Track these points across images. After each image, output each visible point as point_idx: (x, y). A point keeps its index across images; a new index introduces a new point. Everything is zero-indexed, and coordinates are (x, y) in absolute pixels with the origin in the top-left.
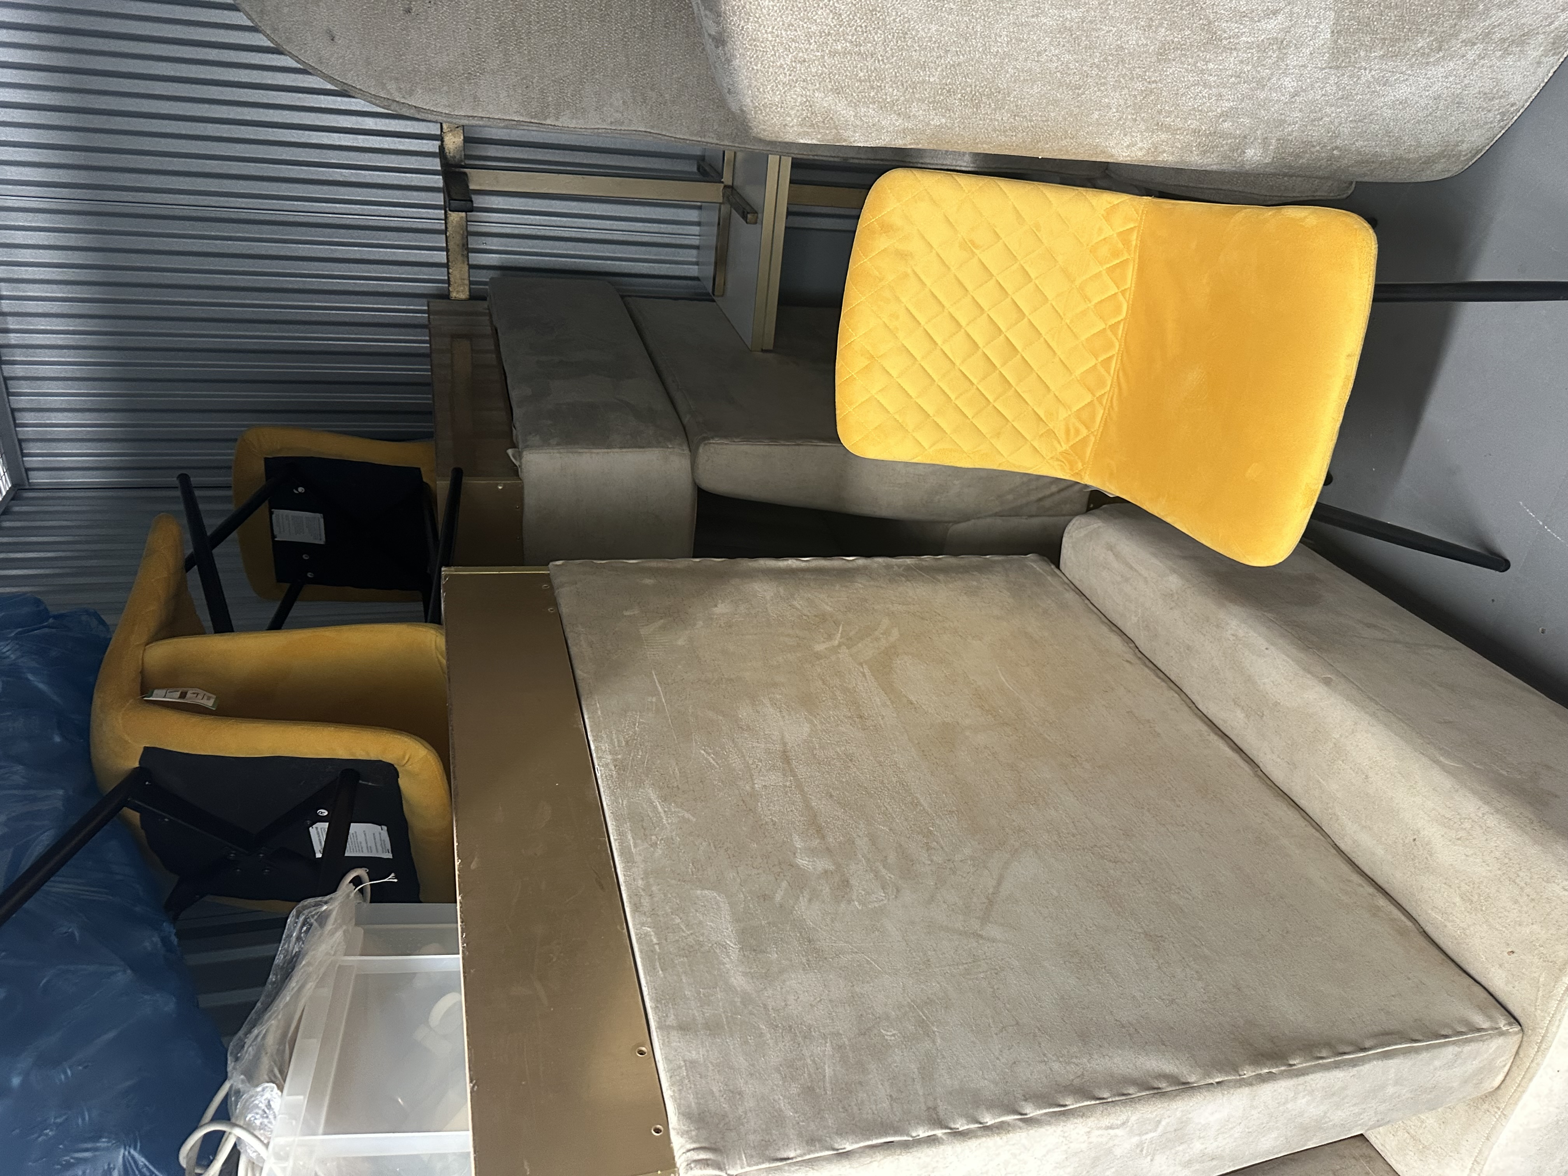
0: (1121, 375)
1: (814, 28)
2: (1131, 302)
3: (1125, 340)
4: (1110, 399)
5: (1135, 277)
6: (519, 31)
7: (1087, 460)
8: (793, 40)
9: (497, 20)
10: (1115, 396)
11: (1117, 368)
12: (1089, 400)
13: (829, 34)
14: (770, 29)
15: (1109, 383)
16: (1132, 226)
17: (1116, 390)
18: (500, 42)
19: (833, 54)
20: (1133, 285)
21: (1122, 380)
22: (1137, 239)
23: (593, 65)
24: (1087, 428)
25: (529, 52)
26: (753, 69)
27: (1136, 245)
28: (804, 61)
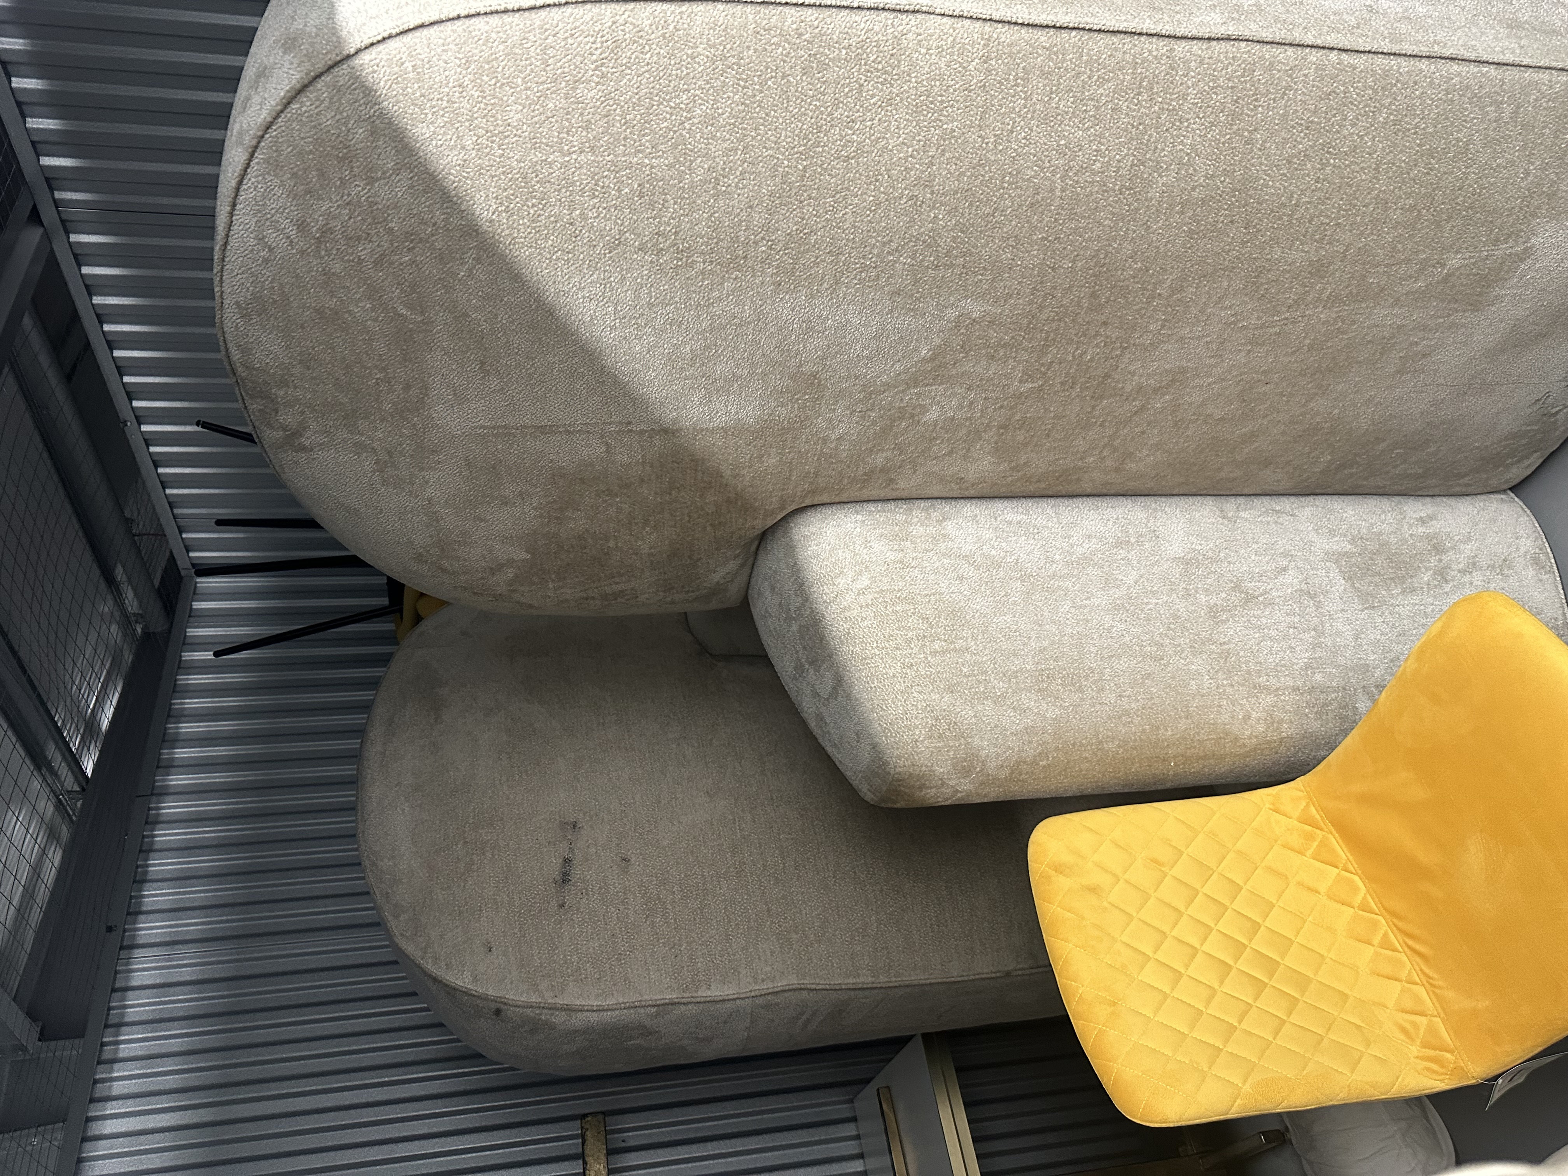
0: (1410, 942)
1: (910, 634)
2: (1360, 872)
3: (1385, 909)
4: (1420, 973)
5: (1343, 846)
6: (664, 903)
7: (1452, 1046)
8: (897, 649)
9: (642, 897)
10: (1423, 968)
11: (1401, 941)
12: (1399, 988)
13: (925, 636)
14: (875, 645)
15: (1405, 958)
16: (1304, 804)
17: (1418, 959)
18: (647, 917)
19: (934, 653)
20: (1349, 855)
21: (1417, 947)
22: (1318, 811)
23: (736, 919)
24: (1422, 1014)
25: (675, 920)
26: (871, 688)
27: (1321, 817)
28: (912, 665)
